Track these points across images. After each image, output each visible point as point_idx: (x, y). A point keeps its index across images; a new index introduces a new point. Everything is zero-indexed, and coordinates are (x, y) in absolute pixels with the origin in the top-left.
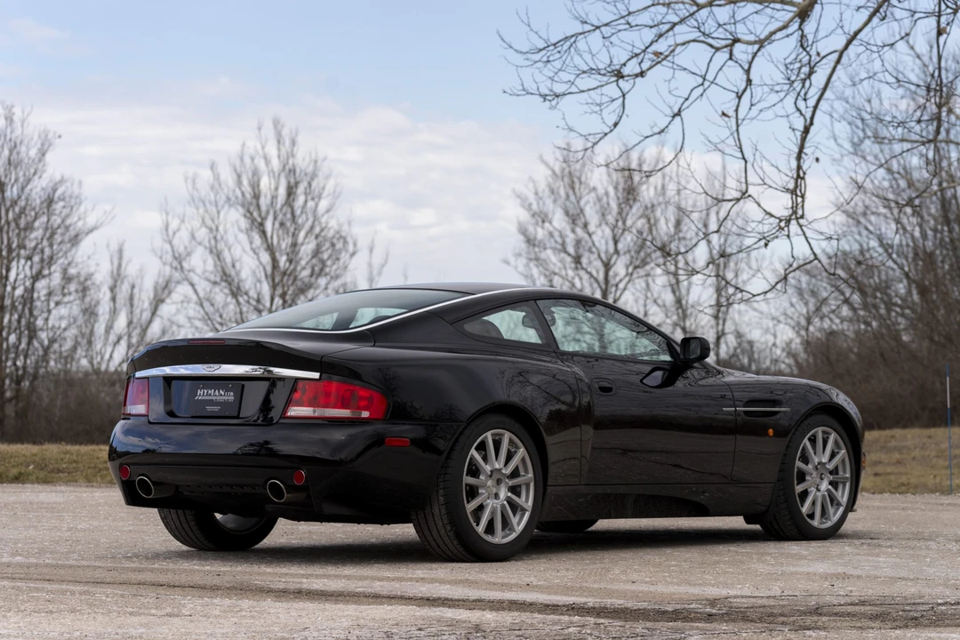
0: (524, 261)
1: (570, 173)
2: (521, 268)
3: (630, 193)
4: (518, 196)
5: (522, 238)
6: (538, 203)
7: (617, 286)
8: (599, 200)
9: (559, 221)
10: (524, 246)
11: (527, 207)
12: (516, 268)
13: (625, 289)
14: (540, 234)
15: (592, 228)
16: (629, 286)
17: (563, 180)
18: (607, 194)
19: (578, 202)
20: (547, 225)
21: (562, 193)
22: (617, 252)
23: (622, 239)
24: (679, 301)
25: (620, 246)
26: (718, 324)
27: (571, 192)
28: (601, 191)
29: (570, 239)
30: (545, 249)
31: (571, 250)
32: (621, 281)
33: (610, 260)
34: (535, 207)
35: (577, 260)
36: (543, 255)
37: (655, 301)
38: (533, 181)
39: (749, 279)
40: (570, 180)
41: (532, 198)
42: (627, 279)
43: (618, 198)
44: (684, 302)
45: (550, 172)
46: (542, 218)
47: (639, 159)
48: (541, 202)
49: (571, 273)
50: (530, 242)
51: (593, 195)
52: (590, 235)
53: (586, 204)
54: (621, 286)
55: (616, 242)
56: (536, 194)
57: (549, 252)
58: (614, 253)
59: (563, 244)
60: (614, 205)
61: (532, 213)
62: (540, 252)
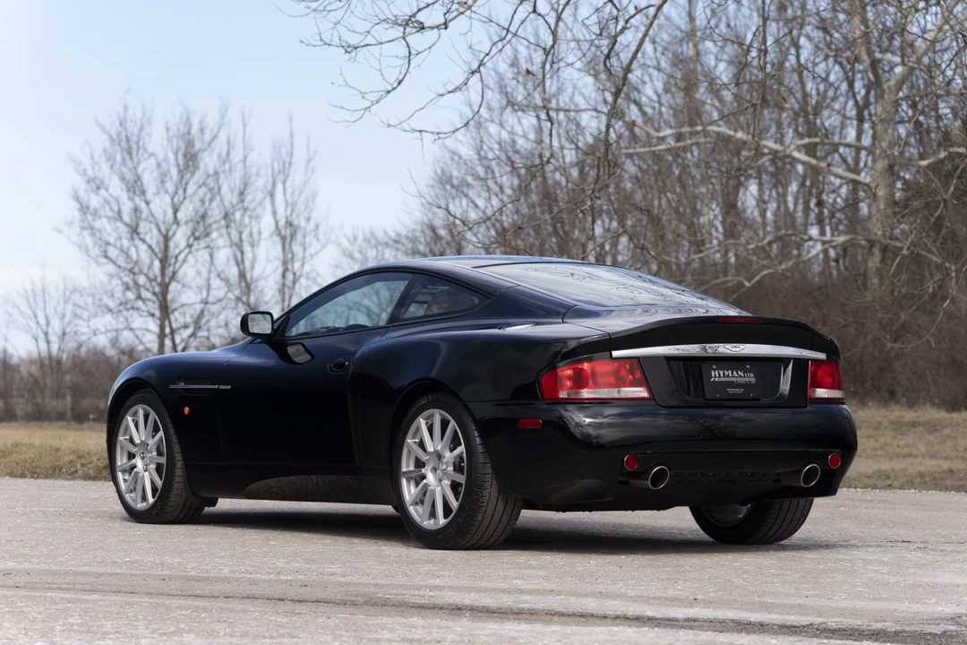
0: (77, 230)
1: (127, 136)
2: (74, 238)
3: (190, 159)
4: (73, 161)
5: (76, 205)
6: (93, 168)
7: (176, 257)
8: (159, 165)
9: (116, 188)
10: (77, 214)
11: (81, 171)
12: (69, 237)
13: (184, 261)
14: (94, 201)
15: (149, 196)
16: (190, 257)
17: (119, 144)
18: (165, 159)
19: (135, 168)
20: (102, 192)
21: (119, 158)
22: (176, 222)
23: (182, 208)
24: (242, 275)
25: (180, 215)
26: (283, 300)
27: (127, 157)
28: (160, 157)
29: (127, 207)
30: (100, 217)
31: (126, 218)
32: (180, 252)
33: (168, 231)
34: (90, 172)
35: (134, 231)
36: (97, 224)
37: (219, 276)
38: (90, 145)
39: (317, 253)
40: (127, 146)
41: (87, 163)
42: (187, 251)
43: (178, 166)
44: (248, 277)
45: (106, 137)
46: (98, 185)
47: (201, 123)
48: (97, 168)
49: (126, 243)
50: (84, 208)
51: (152, 160)
52: (147, 203)
53: (143, 171)
54: (181, 257)
55: (175, 212)
56: (92, 158)
57: (104, 220)
58: (173, 223)
59: (119, 212)
60: (174, 172)
61: (87, 178)
62: (94, 220)
